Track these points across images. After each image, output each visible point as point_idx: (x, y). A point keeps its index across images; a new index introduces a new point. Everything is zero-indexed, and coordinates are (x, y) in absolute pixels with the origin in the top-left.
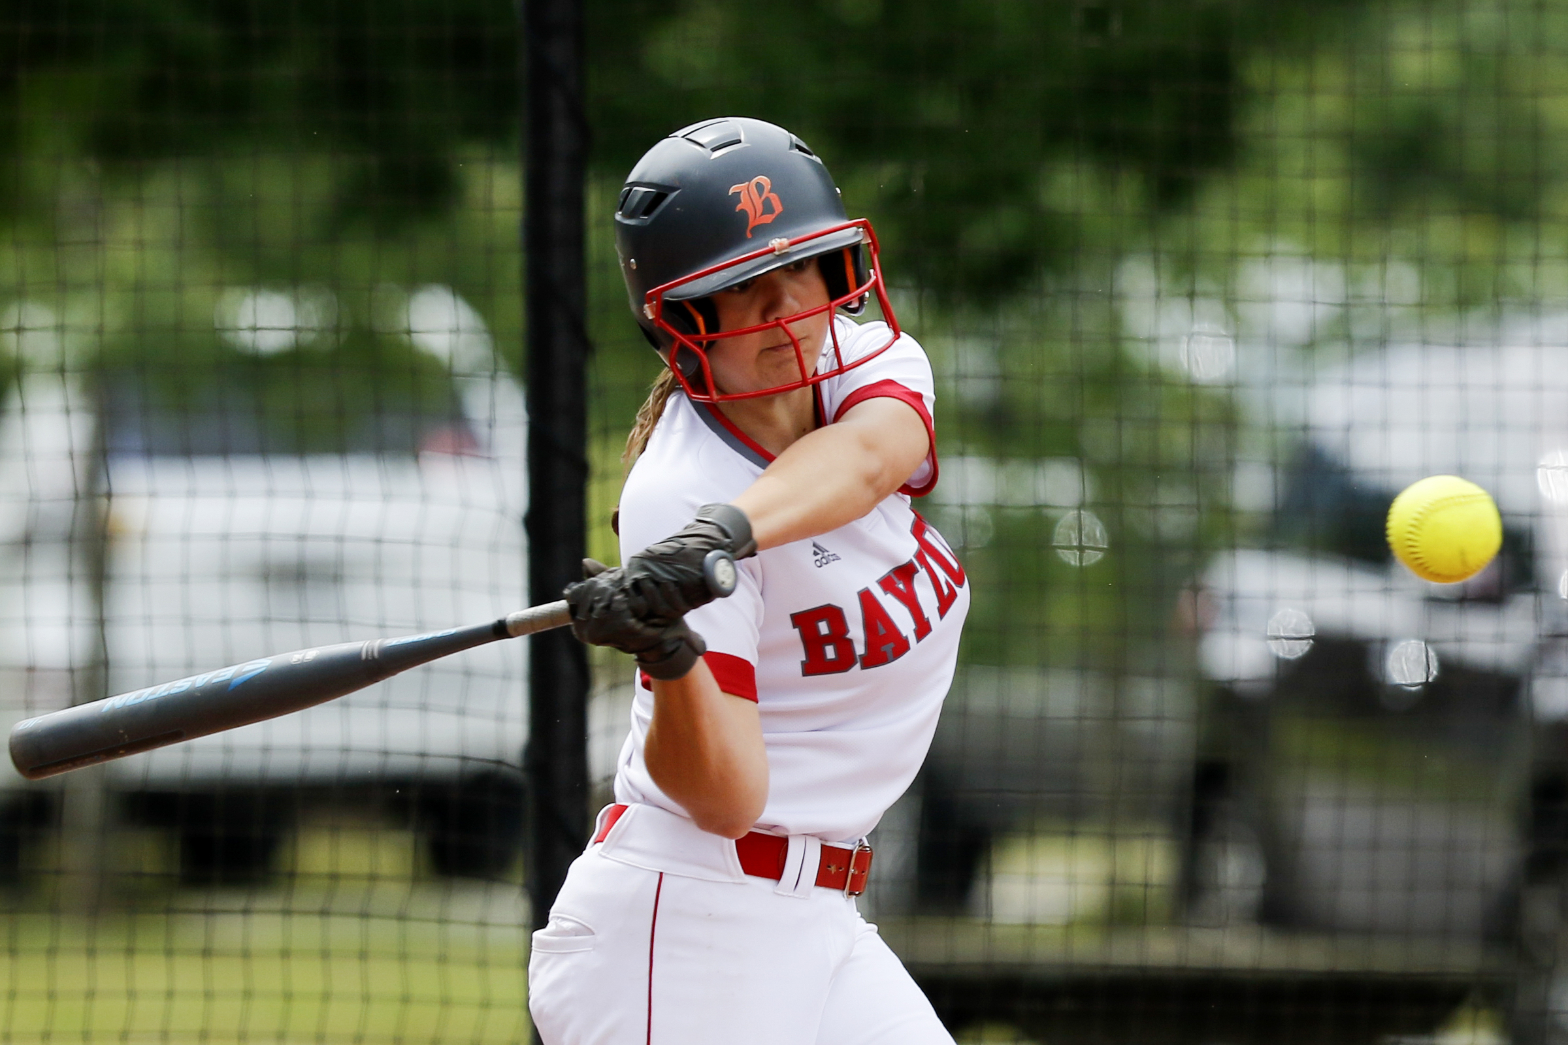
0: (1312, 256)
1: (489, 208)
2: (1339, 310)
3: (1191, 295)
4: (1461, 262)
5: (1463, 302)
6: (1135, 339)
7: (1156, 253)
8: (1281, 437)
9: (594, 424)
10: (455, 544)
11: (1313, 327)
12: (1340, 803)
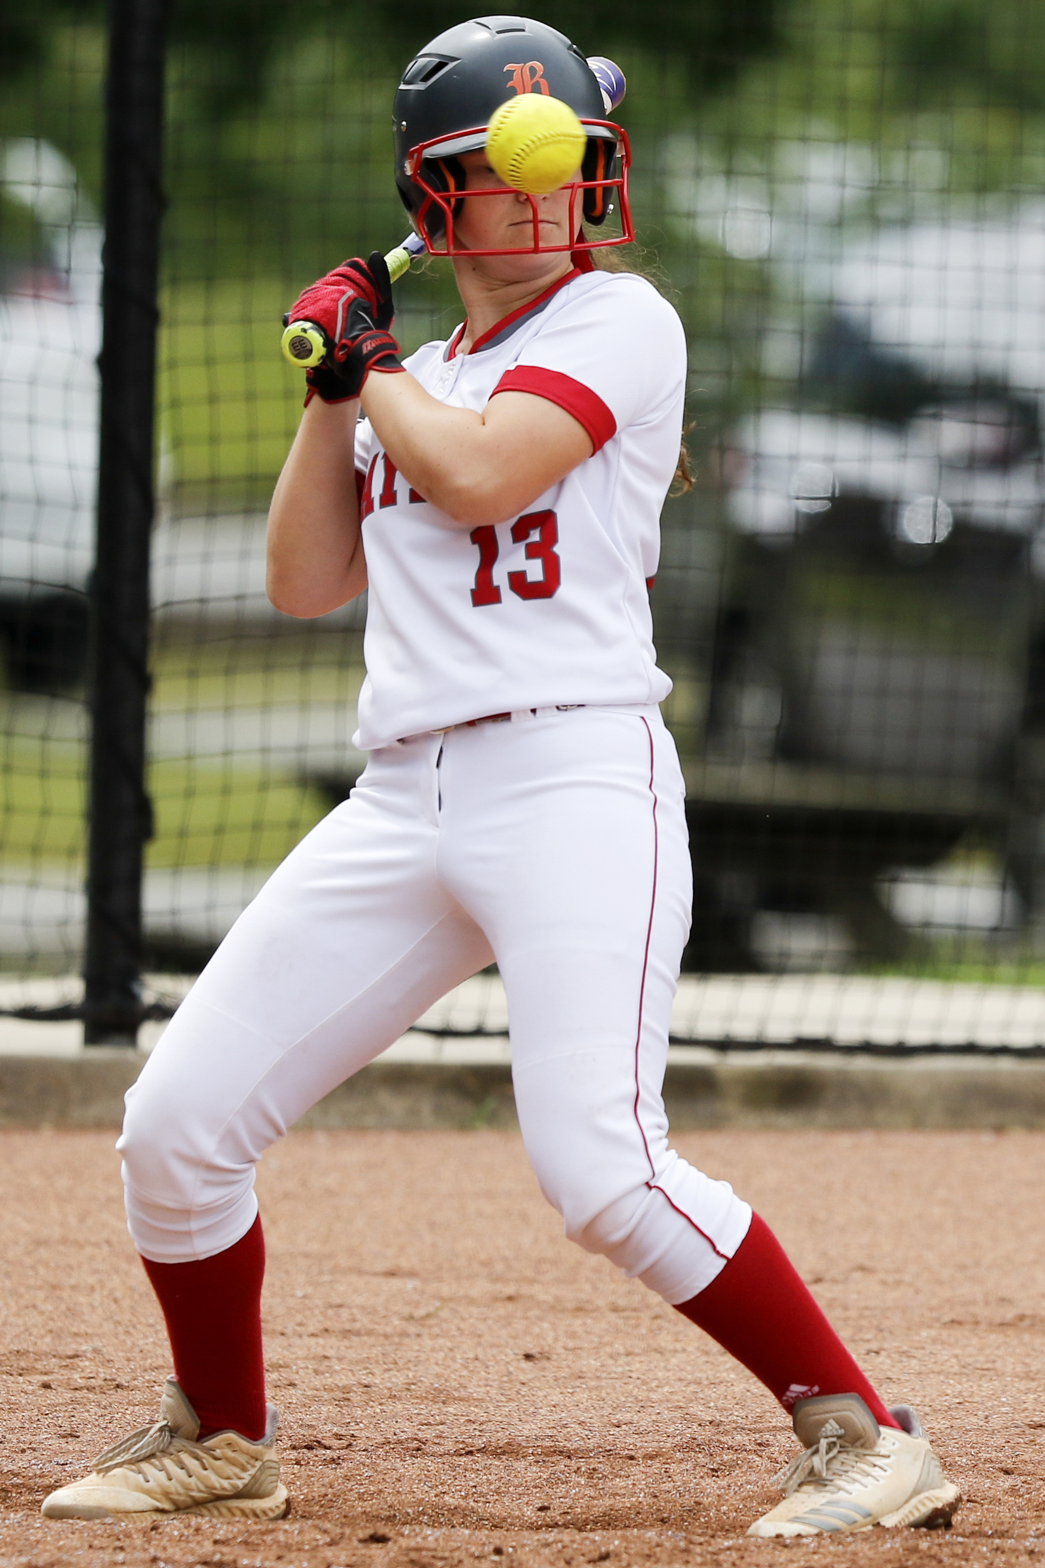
0: (842, 141)
1: (73, 69)
2: (868, 193)
3: (729, 173)
4: (982, 150)
5: (982, 188)
6: (676, 214)
7: (698, 135)
8: (809, 309)
9: (164, 274)
10: (32, 381)
11: (842, 204)
12: (852, 652)
